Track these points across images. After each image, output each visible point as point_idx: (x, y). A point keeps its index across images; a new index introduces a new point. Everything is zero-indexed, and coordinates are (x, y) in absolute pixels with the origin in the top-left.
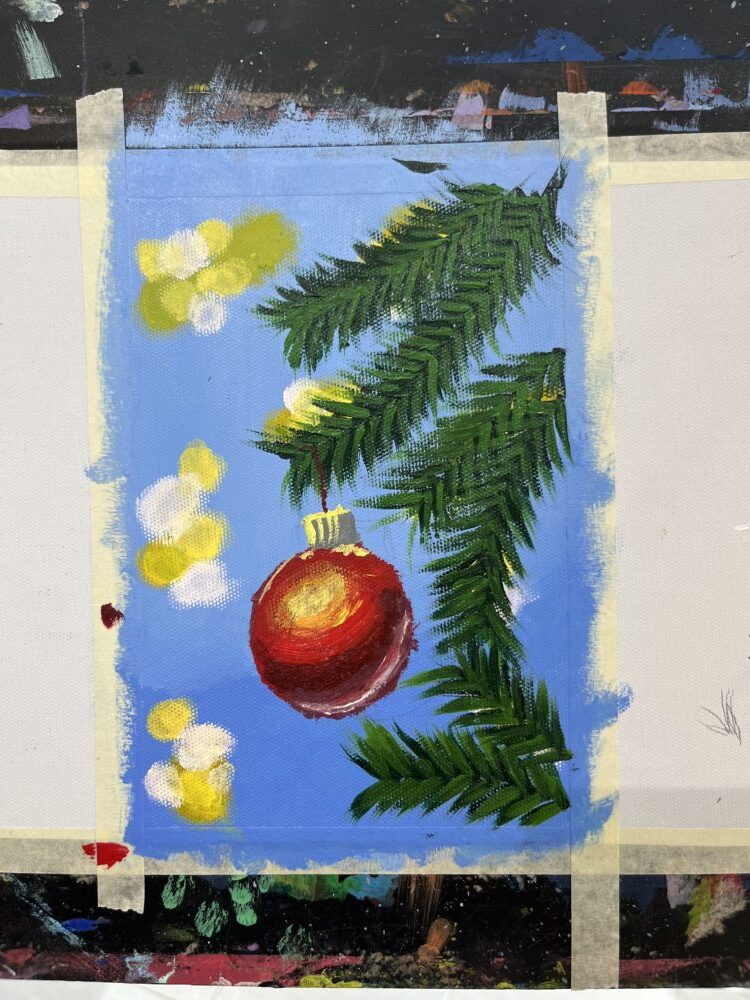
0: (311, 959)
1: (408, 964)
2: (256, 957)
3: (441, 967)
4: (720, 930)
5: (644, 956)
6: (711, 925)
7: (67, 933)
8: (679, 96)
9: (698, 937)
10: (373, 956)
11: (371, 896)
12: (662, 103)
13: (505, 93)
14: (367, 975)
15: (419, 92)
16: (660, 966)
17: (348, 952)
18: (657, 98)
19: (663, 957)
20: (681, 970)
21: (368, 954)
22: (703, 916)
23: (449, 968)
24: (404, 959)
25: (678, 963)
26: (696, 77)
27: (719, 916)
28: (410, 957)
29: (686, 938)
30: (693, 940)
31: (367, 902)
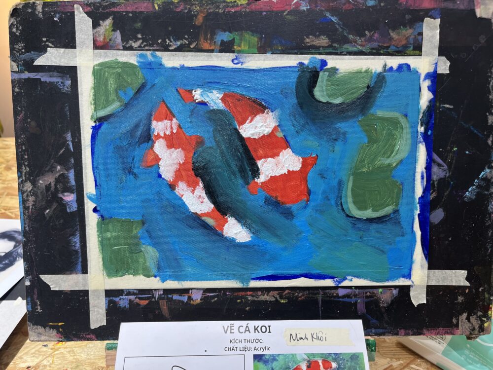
0: (244, 10)
1: (210, 9)
2: (263, 10)
3: (198, 8)
4: (101, 22)
5: (127, 12)
6: (105, 24)
7: (330, 17)
8: (130, 300)
9: (109, 20)
10: (222, 11)
11: (223, 33)
12: (136, 298)
13: (186, 301)
14: (224, 4)
15: (213, 301)
16: (121, 9)
17: (231, 13)
18: (137, 299)
19: (120, 12)
20: (114, 7)
21: (224, 12)
22: (108, 27)
23: (196, 7)
24: (212, 11)
25: (115, 10)
26: (125, 307)
27: (102, 27)
28: (209, 11)
29: (113, 19)
30: (110, 18)
31: (225, 31)
